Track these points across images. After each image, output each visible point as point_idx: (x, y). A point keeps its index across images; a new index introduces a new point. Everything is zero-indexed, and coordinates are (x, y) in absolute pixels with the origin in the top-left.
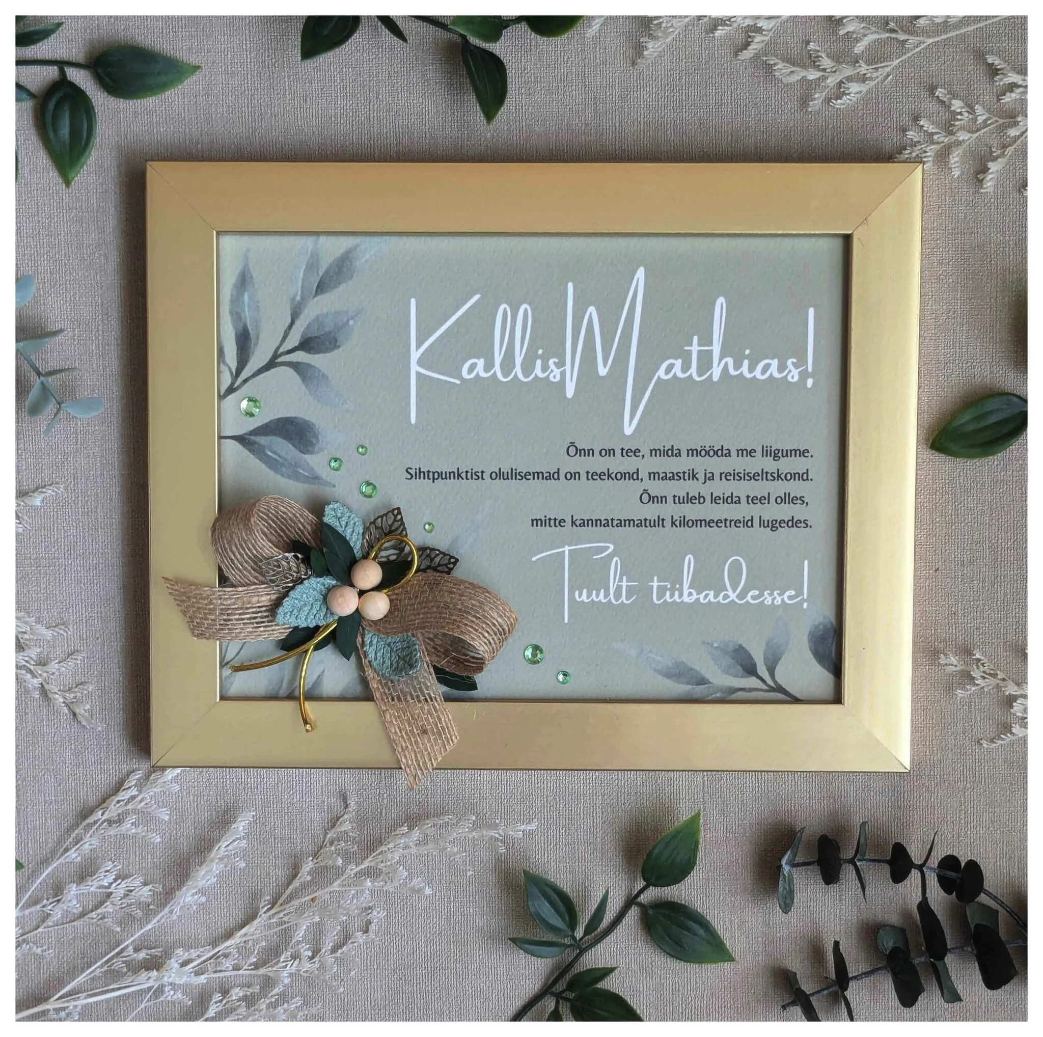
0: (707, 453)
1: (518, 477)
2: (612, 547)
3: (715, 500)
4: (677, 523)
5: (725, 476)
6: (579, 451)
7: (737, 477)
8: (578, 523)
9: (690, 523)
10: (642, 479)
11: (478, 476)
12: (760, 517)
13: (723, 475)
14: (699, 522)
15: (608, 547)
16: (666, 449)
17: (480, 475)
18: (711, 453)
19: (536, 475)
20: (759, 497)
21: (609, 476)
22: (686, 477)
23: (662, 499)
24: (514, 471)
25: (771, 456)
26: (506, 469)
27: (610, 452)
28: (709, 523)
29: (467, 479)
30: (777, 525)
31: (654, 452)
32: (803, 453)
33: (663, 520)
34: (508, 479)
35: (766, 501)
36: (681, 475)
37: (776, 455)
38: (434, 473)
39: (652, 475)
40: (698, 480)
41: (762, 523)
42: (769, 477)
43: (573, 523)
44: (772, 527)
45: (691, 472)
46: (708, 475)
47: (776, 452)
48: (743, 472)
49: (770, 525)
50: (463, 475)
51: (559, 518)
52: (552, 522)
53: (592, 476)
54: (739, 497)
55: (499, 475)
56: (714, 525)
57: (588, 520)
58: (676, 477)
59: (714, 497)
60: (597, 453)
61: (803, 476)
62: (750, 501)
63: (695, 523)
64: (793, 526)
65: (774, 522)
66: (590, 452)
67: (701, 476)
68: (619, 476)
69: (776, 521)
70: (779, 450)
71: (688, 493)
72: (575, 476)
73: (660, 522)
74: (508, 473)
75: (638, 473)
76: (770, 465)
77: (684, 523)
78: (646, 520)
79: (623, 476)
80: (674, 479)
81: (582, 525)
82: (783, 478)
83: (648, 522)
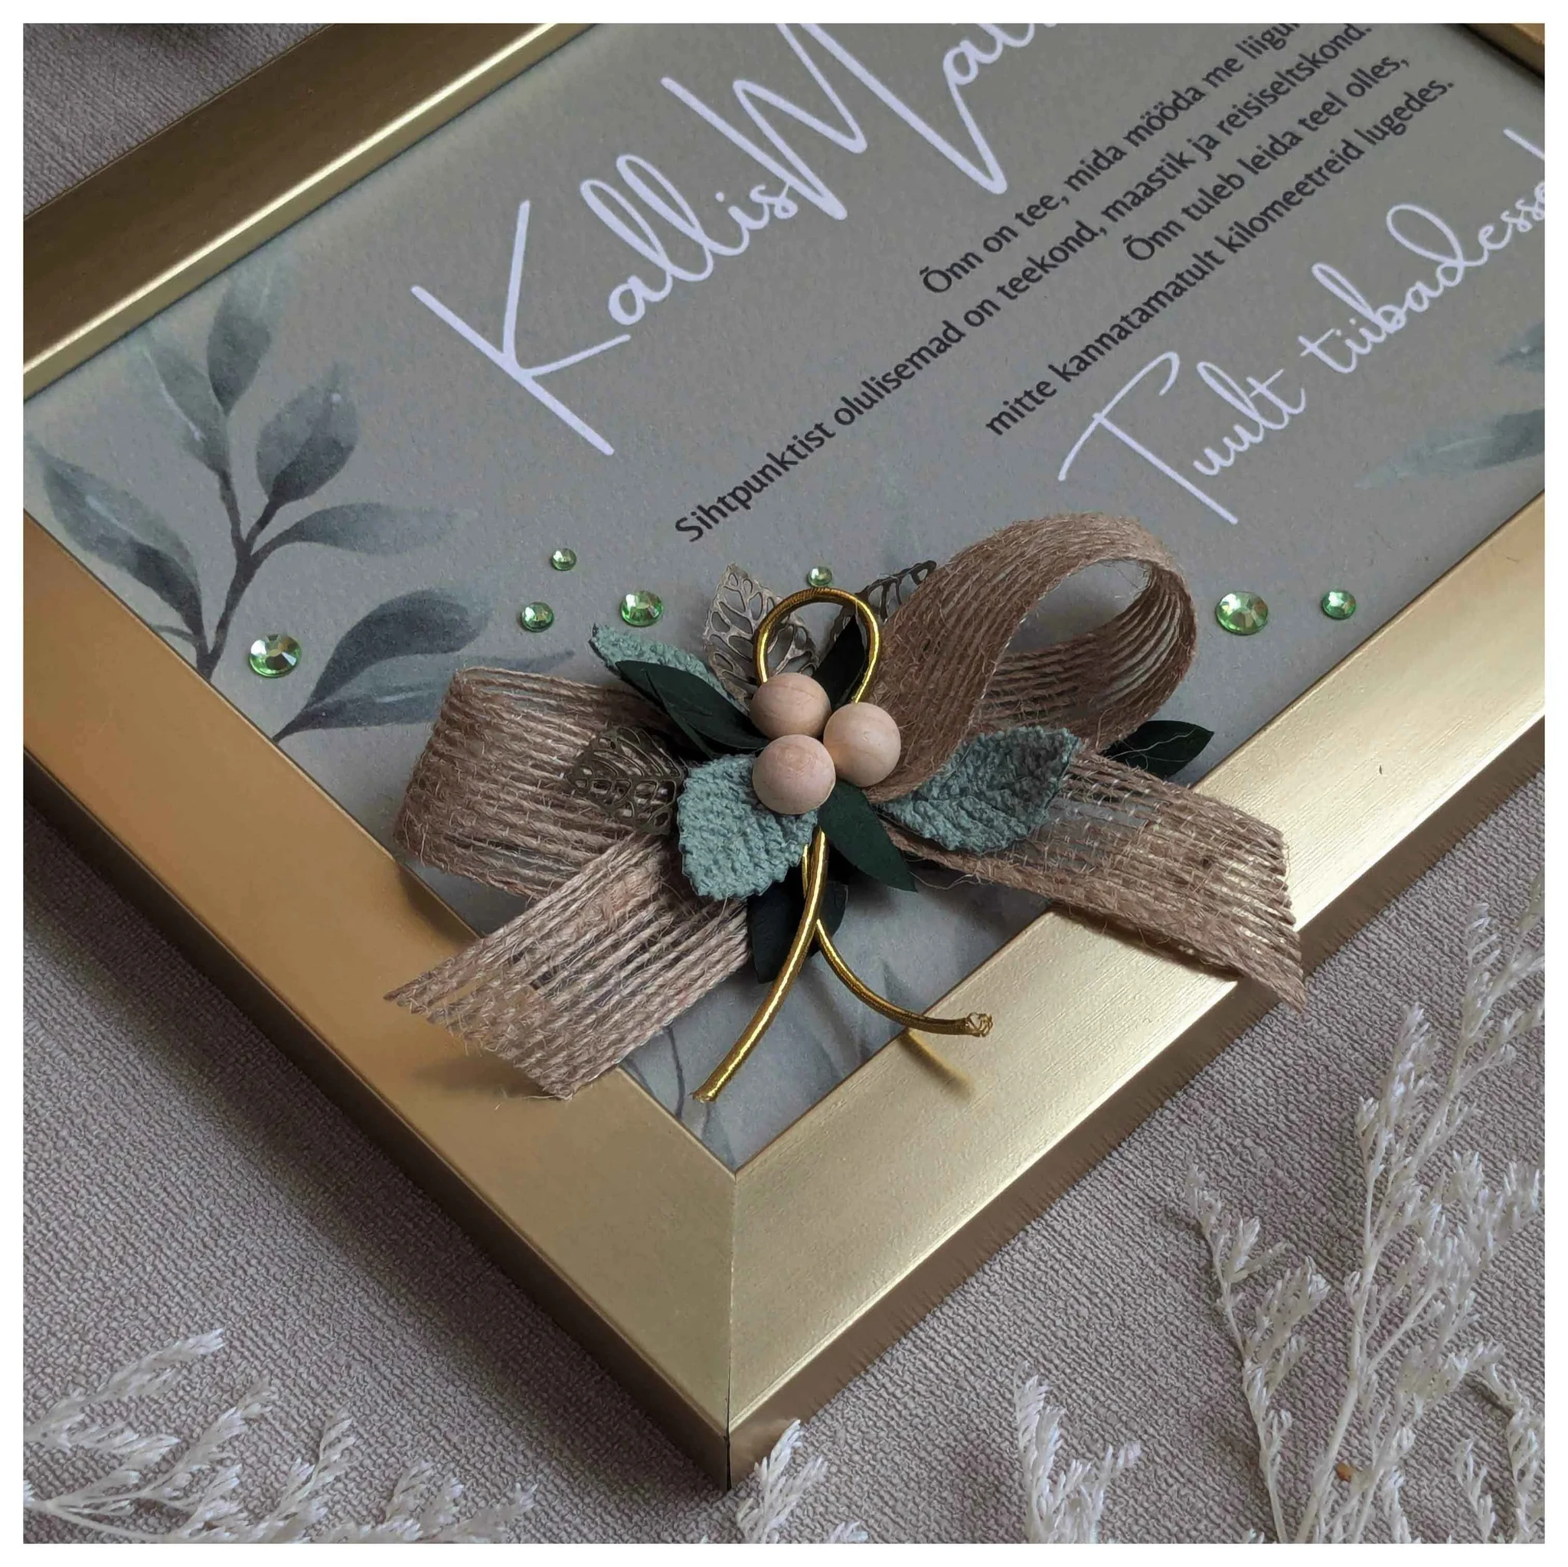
0: (1163, 118)
1: (890, 386)
2: (1174, 358)
3: (1256, 165)
6: (950, 274)
8: (1072, 369)
10: (1102, 230)
12: (1356, 132)
13: (1226, 125)
14: (1271, 212)
15: (1167, 363)
16: (1091, 163)
17: (818, 434)
18: (1169, 113)
19: (916, 360)
20: (1319, 109)
21: (1042, 266)
22: (1171, 172)
23: (1171, 229)
24: (873, 384)
25: (1266, 48)
27: (1002, 237)
29: (802, 457)
30: (1397, 121)
31: (1075, 181)
33: (1208, 253)
34: (874, 402)
35: (1338, 105)
36: (1160, 176)
37: (1272, 41)
38: (731, 494)
39: (1113, 211)
40: (1193, 162)
41: (1370, 137)
42: (1301, 74)
44: (1392, 130)
46: (1203, 144)
49: (1386, 129)
50: (790, 456)
52: (1027, 401)
53: (1013, 288)
54: (1288, 134)
55: (851, 410)
56: (1298, 197)
57: (1085, 352)
58: (1154, 186)
59: (1249, 163)
60: (982, 253)
61: (1351, 34)
62: (1313, 125)
63: (1265, 218)
64: (1421, 105)
65: (1388, 122)
66: (969, 261)
67: (1190, 153)
68: (1059, 254)
69: (1388, 117)
71: (1202, 189)
72: (983, 311)
73: (1206, 262)
75: (1083, 227)
77: (1247, 232)
78: (1179, 277)
79: (1067, 247)
80: (1153, 190)
81: (1083, 365)
82: (1322, 59)
83: (1188, 277)
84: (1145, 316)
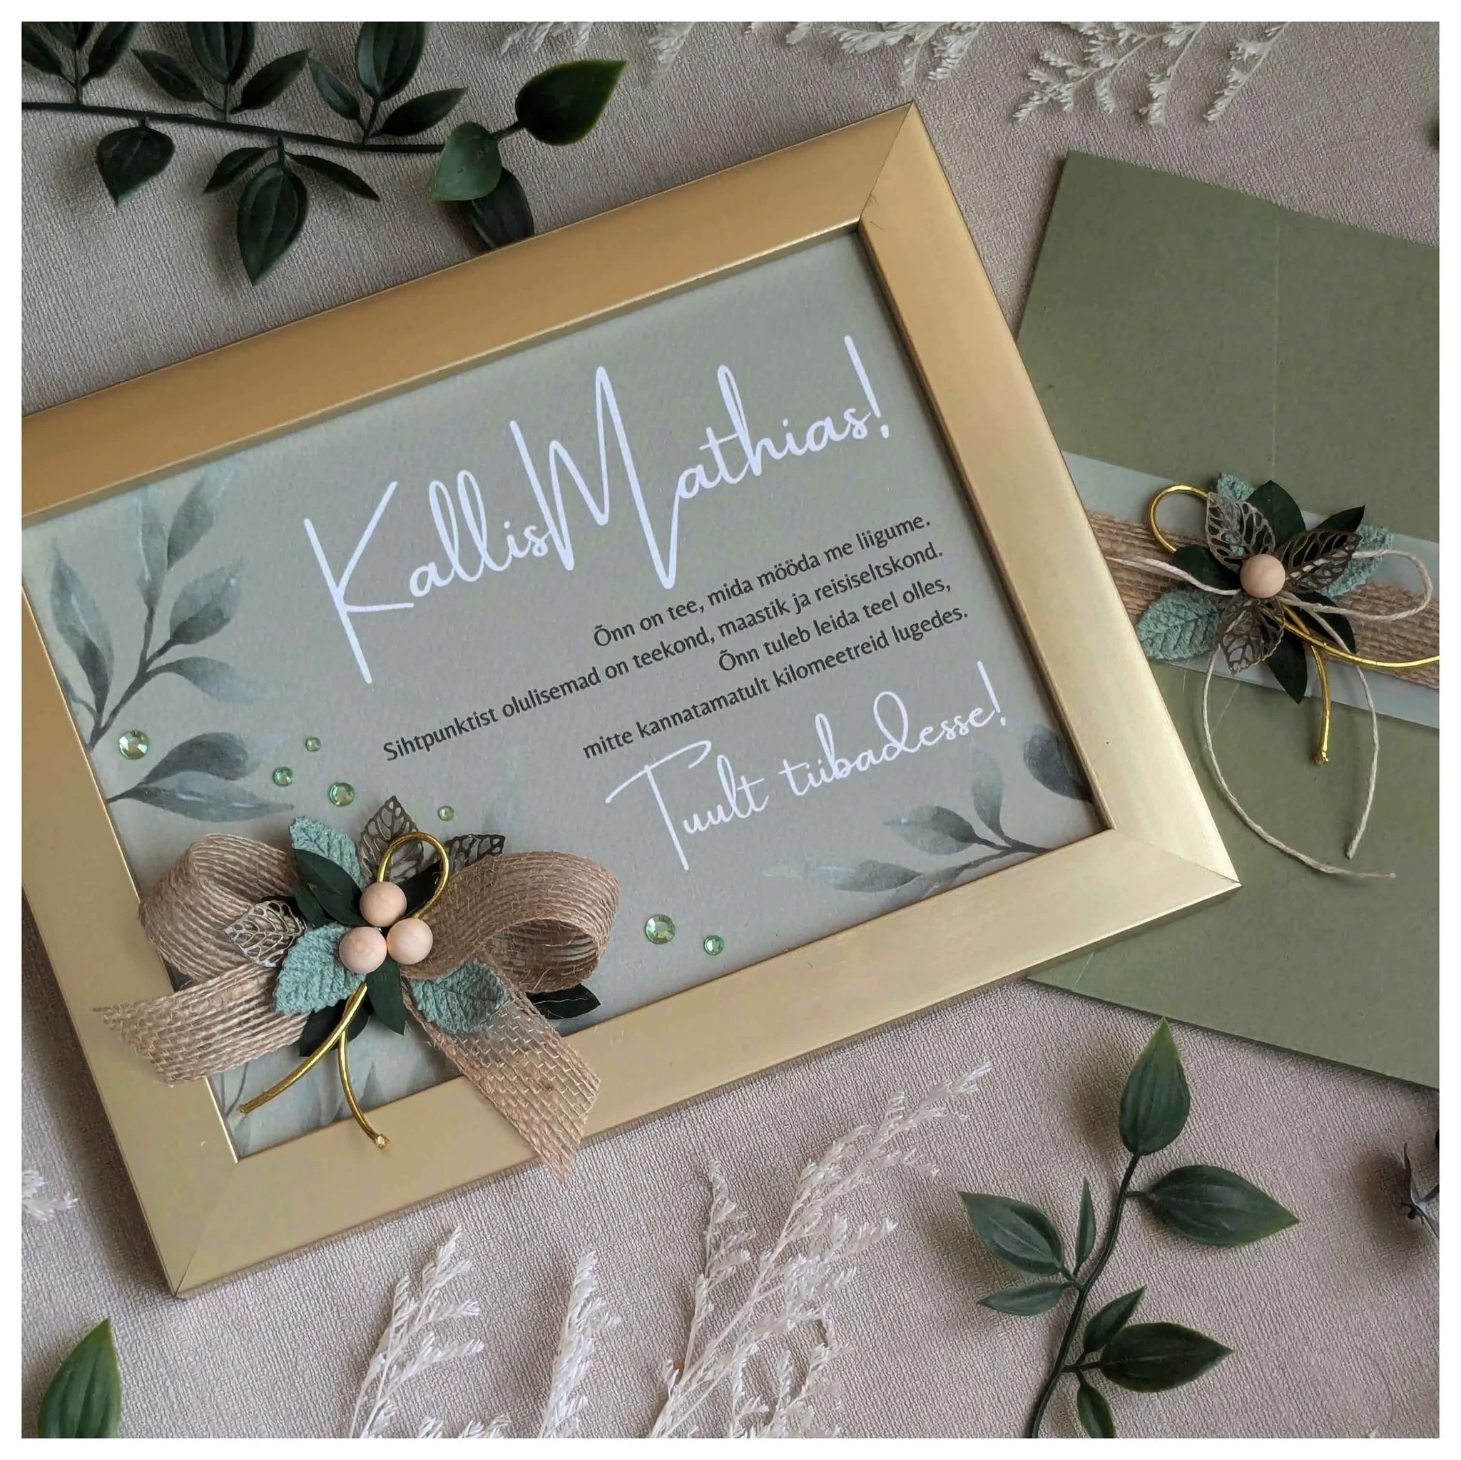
0: (787, 572)
1: (543, 699)
2: (708, 744)
3: (822, 629)
4: (785, 678)
5: (822, 593)
6: (612, 635)
7: (839, 589)
8: (649, 729)
9: (802, 672)
10: (713, 639)
11: (488, 718)
12: (893, 628)
13: (821, 593)
14: (813, 666)
15: (705, 746)
16: (729, 588)
17: (489, 716)
18: (792, 569)
19: (566, 687)
20: (880, 603)
21: (666, 651)
22: (772, 613)
23: (752, 654)
24: (534, 694)
25: (873, 544)
26: (521, 696)
27: (655, 620)
28: (827, 663)
29: (473, 728)
30: (920, 630)
31: (714, 597)
32: (915, 524)
33: (763, 681)
34: (529, 707)
35: (893, 605)
36: (764, 613)
37: (880, 540)
38: (424, 738)
39: (725, 628)
40: (788, 611)
41: (898, 635)
42: (883, 572)
43: (642, 732)
44: (914, 635)
45: (775, 604)
46: (800, 601)
47: (879, 535)
48: (845, 579)
49: (911, 633)
50: (466, 725)
51: (620, 733)
52: (614, 742)
53: (642, 660)
54: (853, 613)
55: (515, 707)
56: (835, 661)
57: (661, 721)
58: (757, 619)
59: (819, 625)
60: (637, 628)
61: (929, 554)
62: (870, 613)
63: (808, 669)
64: (941, 624)
65: (915, 628)
66: (628, 630)
67: (790, 604)
68: (680, 647)
69: (917, 625)
70: (881, 532)
71: (782, 634)
72: (619, 669)
73: (761, 685)
74: (526, 699)
75: (703, 633)
76: (878, 556)
77: (793, 674)
78: (739, 690)
79: (686, 644)
80: (755, 623)
81: (656, 729)
82: (902, 565)
83: (744, 692)
84: (707, 710)
